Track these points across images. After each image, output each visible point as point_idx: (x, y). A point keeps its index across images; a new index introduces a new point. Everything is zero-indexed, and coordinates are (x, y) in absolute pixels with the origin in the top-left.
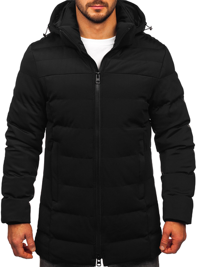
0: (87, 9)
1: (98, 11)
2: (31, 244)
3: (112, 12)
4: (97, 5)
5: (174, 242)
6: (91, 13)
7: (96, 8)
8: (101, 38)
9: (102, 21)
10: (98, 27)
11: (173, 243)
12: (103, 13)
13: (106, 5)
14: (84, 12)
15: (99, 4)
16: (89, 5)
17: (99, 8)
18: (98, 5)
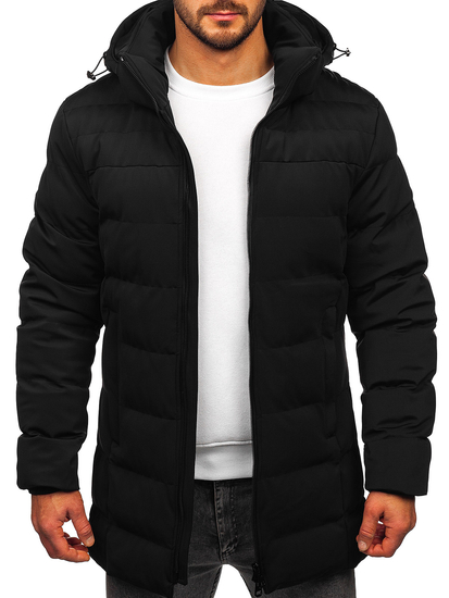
0: (200, 19)
1: (223, 24)
2: (84, 531)
3: (255, 25)
4: (222, 12)
5: (389, 533)
6: (210, 28)
7: (220, 18)
8: (231, 82)
9: (233, 45)
10: (224, 58)
11: (387, 534)
12: (236, 30)
13: (243, 11)
14: (193, 26)
15: (227, 9)
16: (204, 12)
17: (226, 18)
18: (226, 12)
